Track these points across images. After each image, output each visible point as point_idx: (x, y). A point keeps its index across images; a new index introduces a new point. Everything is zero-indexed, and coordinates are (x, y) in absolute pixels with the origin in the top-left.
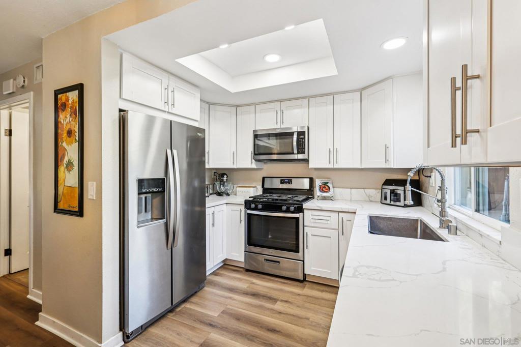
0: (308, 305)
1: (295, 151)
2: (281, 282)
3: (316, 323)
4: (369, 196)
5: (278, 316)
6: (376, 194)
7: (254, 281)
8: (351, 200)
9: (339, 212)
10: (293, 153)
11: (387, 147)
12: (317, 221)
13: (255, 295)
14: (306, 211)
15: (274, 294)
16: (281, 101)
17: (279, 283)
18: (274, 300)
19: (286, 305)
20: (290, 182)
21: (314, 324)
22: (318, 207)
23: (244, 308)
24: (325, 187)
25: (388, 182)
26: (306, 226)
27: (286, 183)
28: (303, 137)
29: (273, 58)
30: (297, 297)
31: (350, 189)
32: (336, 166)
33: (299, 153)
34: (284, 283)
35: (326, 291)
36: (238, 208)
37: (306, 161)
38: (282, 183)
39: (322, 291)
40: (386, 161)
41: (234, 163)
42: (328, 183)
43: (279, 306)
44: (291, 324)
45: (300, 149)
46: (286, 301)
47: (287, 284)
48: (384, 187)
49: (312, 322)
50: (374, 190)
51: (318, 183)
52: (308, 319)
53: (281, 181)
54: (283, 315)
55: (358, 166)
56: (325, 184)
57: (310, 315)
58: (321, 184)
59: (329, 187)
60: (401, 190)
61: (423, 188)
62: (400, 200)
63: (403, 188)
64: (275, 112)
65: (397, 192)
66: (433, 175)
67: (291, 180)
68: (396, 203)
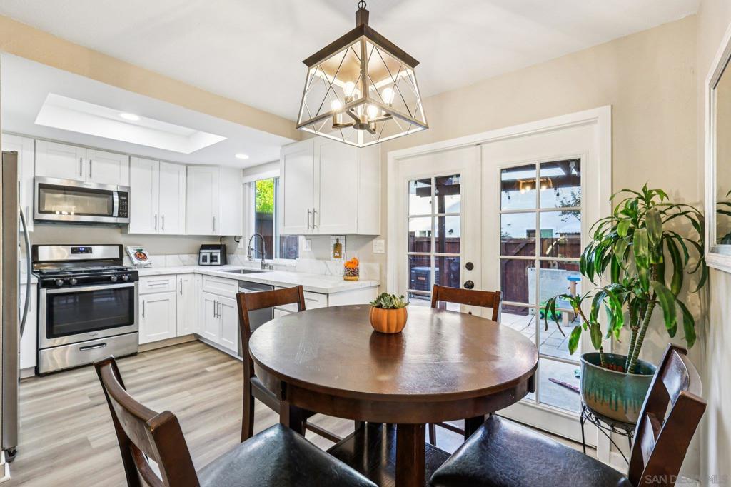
1: (116, 213)
4: (183, 261)
6: (194, 258)
8: (167, 266)
9: (176, 275)
10: (111, 216)
11: (214, 219)
12: (154, 287)
16: (87, 147)
20: (88, 251)
24: (140, 255)
25: (204, 247)
26: (142, 294)
27: (82, 252)
28: (125, 198)
31: (164, 256)
32: (161, 232)
33: (119, 216)
37: (126, 226)
38: (74, 251)
40: (214, 230)
42: (142, 250)
45: (122, 211)
48: (201, 251)
50: (187, 255)
51: (131, 251)
53: (72, 250)
55: (182, 232)
56: (140, 251)
58: (135, 252)
59: (145, 255)
60: (217, 253)
61: (227, 252)
62: (216, 261)
63: (219, 251)
64: (78, 160)
65: (214, 254)
66: (241, 240)
67: (91, 249)
68: (214, 263)
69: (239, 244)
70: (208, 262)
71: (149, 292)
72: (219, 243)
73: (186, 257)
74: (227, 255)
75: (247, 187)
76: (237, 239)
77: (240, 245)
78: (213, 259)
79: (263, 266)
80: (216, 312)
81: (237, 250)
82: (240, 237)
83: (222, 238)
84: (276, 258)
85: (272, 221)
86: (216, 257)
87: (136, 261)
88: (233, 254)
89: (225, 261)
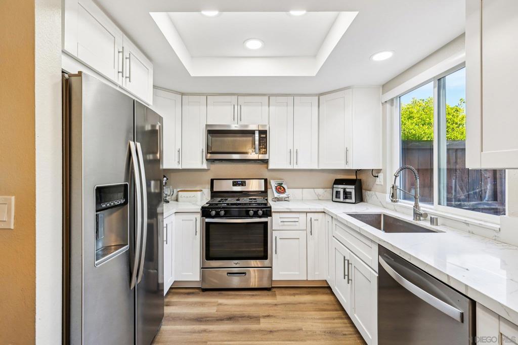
0: (290, 314)
1: (257, 150)
2: (249, 295)
3: (310, 331)
4: (318, 196)
5: (271, 336)
6: (328, 193)
7: (220, 301)
8: (302, 200)
9: (307, 212)
11: (347, 150)
12: (286, 223)
13: (231, 318)
14: (273, 214)
15: (252, 311)
16: (238, 95)
17: (249, 297)
18: (256, 319)
19: (272, 320)
20: (243, 184)
21: (309, 333)
22: (287, 209)
23: (229, 338)
24: (280, 189)
25: (338, 182)
26: (275, 230)
27: (239, 185)
28: (264, 136)
29: (254, 45)
30: (275, 308)
31: (301, 189)
32: (296, 167)
33: (260, 152)
34: (253, 295)
35: (297, 294)
36: (193, 217)
37: (265, 162)
38: (235, 184)
39: (294, 295)
40: (347, 162)
41: (179, 162)
42: (282, 184)
43: (264, 324)
44: (290, 341)
45: (262, 148)
46: (268, 316)
47: (256, 295)
48: (335, 186)
49: (307, 332)
50: (322, 189)
51: (273, 184)
52: (301, 329)
53: (233, 182)
54: (275, 334)
55: (316, 167)
56: (280, 185)
57: (299, 324)
58: (276, 185)
59: (284, 188)
60: (351, 189)
61: (364, 187)
62: (351, 198)
63: (353, 187)
64: (233, 107)
65: (348, 190)
66: (381, 175)
67: (245, 182)
68: (347, 201)
69: (378, 179)
70: (342, 199)
71: (281, 228)
72: (354, 177)
73: (320, 191)
74: (363, 191)
75: (388, 106)
76: (375, 173)
77: (380, 180)
78: (347, 195)
79: (417, 215)
80: (346, 273)
81: (375, 186)
82: (379, 171)
83: (357, 172)
84: (439, 204)
85: (431, 150)
86: (350, 193)
87: (276, 195)
88: (370, 190)
89: (360, 198)
